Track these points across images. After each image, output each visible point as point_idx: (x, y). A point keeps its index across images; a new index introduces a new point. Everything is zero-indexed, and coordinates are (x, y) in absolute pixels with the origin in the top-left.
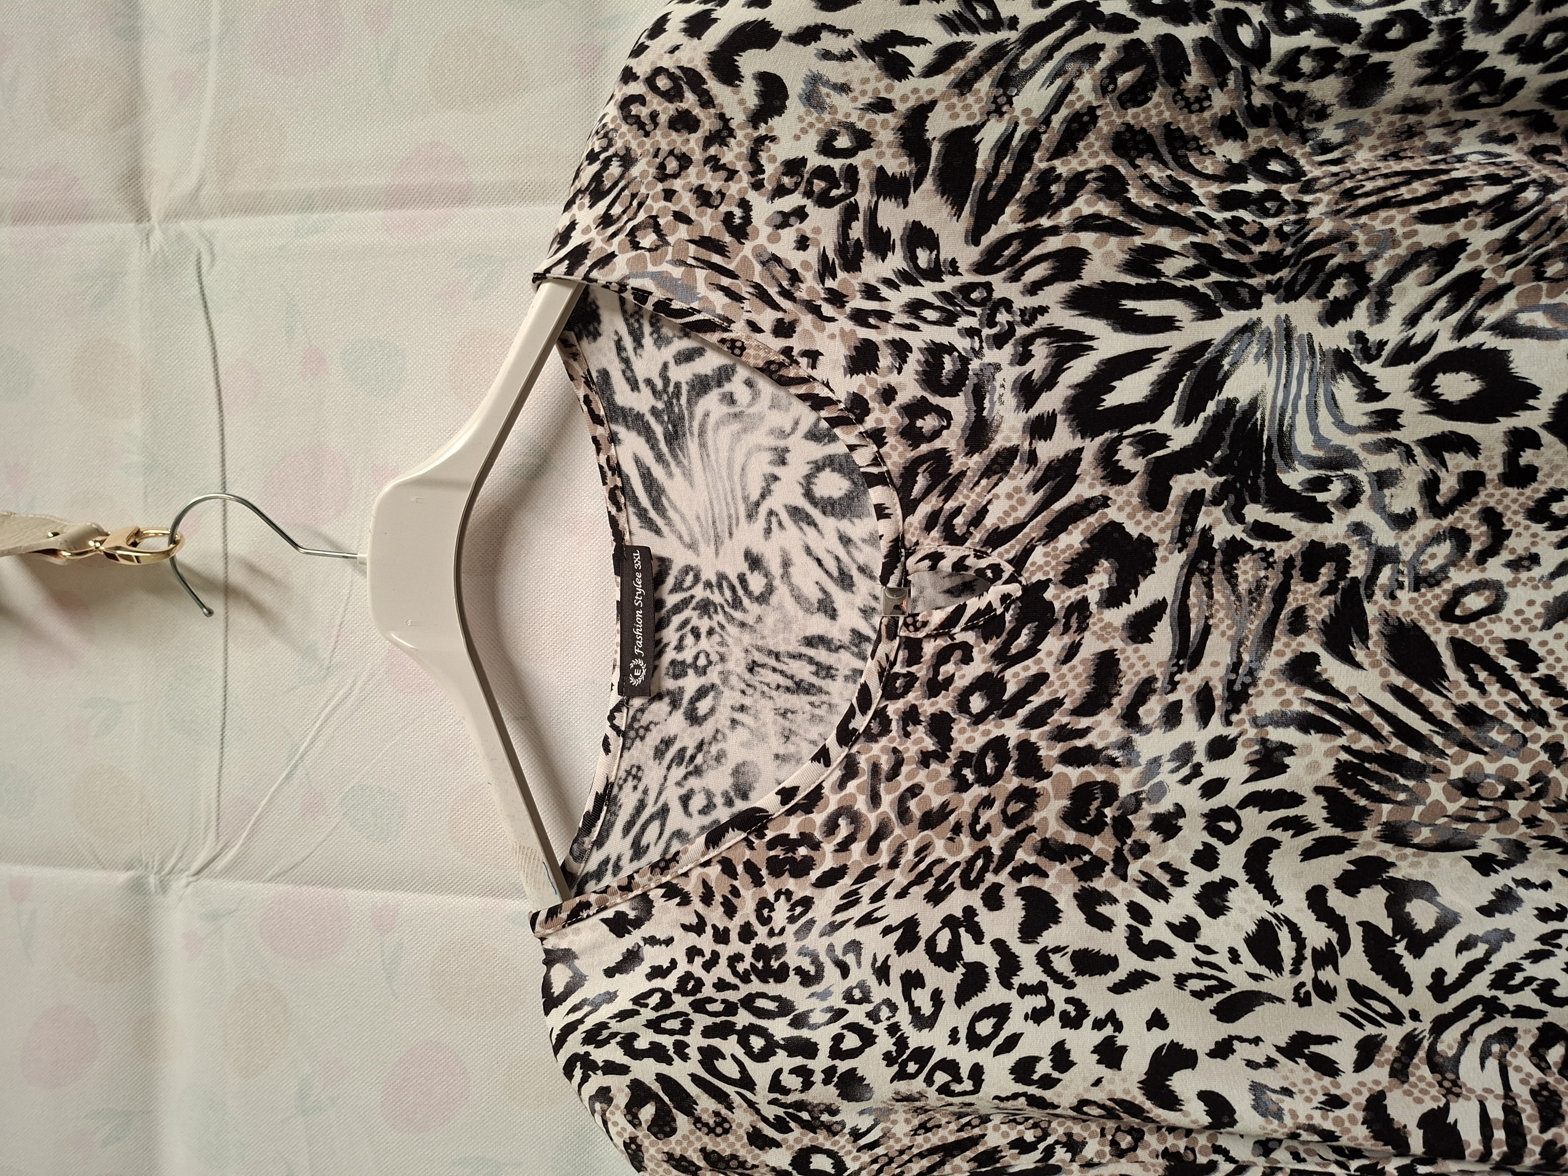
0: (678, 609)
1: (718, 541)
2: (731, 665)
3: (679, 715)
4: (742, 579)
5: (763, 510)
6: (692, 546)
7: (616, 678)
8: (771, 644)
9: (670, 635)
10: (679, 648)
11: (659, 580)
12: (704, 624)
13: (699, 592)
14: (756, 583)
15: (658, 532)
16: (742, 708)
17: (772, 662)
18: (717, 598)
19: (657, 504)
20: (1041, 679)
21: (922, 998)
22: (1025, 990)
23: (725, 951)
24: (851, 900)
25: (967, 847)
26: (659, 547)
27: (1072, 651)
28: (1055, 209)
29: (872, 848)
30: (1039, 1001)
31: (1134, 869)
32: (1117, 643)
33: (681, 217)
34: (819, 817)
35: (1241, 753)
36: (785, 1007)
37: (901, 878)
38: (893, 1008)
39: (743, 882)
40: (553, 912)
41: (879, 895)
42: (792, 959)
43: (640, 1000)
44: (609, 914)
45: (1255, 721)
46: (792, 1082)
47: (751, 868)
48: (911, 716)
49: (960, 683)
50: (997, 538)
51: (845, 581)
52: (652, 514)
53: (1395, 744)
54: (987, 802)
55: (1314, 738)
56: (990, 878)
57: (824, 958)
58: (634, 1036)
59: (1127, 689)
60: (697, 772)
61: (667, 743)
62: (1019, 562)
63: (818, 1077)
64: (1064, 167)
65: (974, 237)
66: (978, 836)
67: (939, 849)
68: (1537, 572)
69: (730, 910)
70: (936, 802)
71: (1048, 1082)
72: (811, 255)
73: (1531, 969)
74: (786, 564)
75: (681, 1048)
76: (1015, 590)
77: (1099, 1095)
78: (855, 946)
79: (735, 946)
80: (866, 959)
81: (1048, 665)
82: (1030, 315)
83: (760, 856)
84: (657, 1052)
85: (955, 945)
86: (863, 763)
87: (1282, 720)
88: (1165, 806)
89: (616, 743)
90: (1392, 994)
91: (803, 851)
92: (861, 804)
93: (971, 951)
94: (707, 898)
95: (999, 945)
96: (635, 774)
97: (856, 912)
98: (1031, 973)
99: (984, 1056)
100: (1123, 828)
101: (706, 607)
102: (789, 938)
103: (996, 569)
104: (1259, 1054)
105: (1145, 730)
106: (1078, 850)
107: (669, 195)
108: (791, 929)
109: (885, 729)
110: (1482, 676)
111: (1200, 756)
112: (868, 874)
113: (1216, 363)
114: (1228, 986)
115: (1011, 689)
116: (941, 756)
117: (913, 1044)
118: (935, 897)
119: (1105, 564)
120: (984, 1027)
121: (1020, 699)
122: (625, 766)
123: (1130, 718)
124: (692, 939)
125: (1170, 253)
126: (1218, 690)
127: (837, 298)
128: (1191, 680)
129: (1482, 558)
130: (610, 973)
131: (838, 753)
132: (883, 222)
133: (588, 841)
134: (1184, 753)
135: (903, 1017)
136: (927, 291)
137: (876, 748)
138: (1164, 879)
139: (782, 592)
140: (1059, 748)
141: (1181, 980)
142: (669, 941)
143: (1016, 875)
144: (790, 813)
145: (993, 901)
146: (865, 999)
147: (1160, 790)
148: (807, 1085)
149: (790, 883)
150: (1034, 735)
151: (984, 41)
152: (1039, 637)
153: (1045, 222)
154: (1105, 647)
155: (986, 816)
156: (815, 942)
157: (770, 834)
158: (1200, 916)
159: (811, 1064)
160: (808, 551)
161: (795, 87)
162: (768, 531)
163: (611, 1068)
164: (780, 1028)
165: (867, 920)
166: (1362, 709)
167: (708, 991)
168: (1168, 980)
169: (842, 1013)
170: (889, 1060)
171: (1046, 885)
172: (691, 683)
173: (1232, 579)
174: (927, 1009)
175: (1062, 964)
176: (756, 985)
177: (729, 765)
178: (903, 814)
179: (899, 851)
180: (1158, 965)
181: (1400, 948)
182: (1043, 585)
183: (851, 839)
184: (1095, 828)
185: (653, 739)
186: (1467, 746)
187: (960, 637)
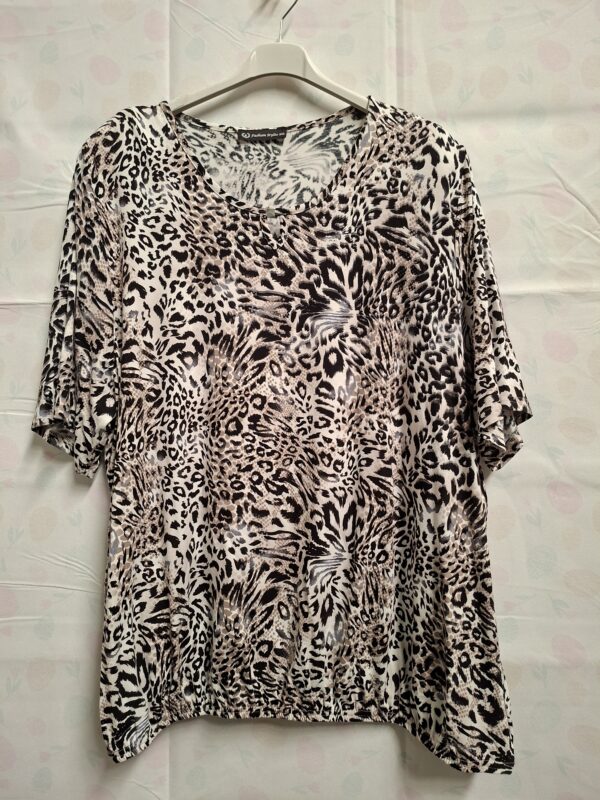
0: (267, 148)
1: (289, 161)
2: (249, 166)
3: (233, 150)
4: (277, 169)
5: (299, 175)
6: (287, 153)
7: (244, 129)
8: (257, 179)
9: (258, 146)
10: (254, 149)
11: (276, 142)
12: (262, 157)
13: (272, 155)
14: (276, 174)
15: (291, 141)
16: (236, 170)
17: (251, 179)
18: (271, 161)
19: (300, 140)
20: (249, 256)
21: (152, 222)
22: (157, 252)
23: (161, 162)
24: (180, 201)
25: (198, 236)
26: (287, 140)
27: (258, 264)
28: (384, 251)
29: (196, 208)
30: (155, 256)
31: (195, 284)
32: (261, 276)
33: (386, 141)
34: (204, 191)
35: (231, 310)
36: (146, 181)
37: (187, 216)
38: (149, 213)
39: (182, 168)
40: (168, 108)
41: (181, 210)
42: (160, 183)
43: (143, 135)
44: (169, 126)
45: (240, 313)
46: (124, 182)
47: (186, 171)
48: (236, 218)
49: (247, 233)
50: (290, 242)
51: (277, 202)
52: (297, 139)
53: (236, 349)
54: (212, 242)
55: (236, 329)
56: (189, 243)
57: (161, 193)
58: (132, 134)
59: (247, 279)
60: (215, 156)
61: (224, 146)
62: (283, 248)
63: (126, 190)
64: (395, 253)
65: (377, 229)
66: (202, 239)
67: (197, 228)
68: (284, 385)
69: (173, 164)
70: (211, 226)
71: (132, 256)
72: (374, 182)
73: (176, 385)
74: (282, 183)
75: (130, 148)
76: (275, 247)
77: (130, 270)
78: (166, 202)
79: (163, 166)
80: (162, 206)
81: (253, 258)
82: (354, 247)
83: (191, 173)
84: (128, 141)
85: (169, 232)
86: (221, 205)
87: (241, 320)
88: (214, 291)
89: (223, 129)
90: (166, 350)
91: (193, 187)
92: (208, 204)
93: (167, 237)
94: (176, 157)
95: (170, 245)
96: (213, 136)
97: (176, 203)
98: (163, 254)
99: (137, 239)
100: (207, 281)
101: (268, 157)
102: (166, 182)
103: (281, 242)
104: (146, 315)
105: (236, 284)
106: (200, 268)
107: (393, 137)
108: (169, 183)
109: (232, 211)
110: (256, 370)
111: (229, 299)
112: (188, 206)
113: (340, 298)
114: (164, 308)
115: (246, 248)
116: (224, 228)
117: (139, 219)
118: (182, 226)
119: (283, 272)
120: (145, 240)
121: (243, 250)
122: (216, 133)
123: (239, 281)
124: (163, 153)
125: (370, 283)
126: (248, 304)
127: (361, 190)
128: (251, 296)
129: (288, 371)
130: (151, 127)
131: (223, 196)
132: (382, 202)
133: (190, 121)
134: (230, 295)
135: (146, 216)
136: (362, 217)
137: (226, 208)
138: (193, 293)
139: (273, 182)
140: (229, 261)
141: (165, 295)
142: (162, 145)
143: (191, 250)
144: (204, 182)
145: (183, 243)
146: (150, 205)
147: (219, 290)
148: (123, 187)
149: (183, 182)
150: (233, 254)
151: (430, 225)
152: (262, 255)
153: (380, 249)
154: (259, 273)
155: (208, 242)
156: (166, 191)
157: (197, 176)
158: (184, 301)
159: (130, 188)
160: (286, 190)
161: (420, 172)
162: (292, 177)
163: (122, 127)
164: (139, 179)
165: (174, 206)
166: (245, 340)
167: (148, 157)
168: (164, 292)
169: (146, 198)
170: (134, 211)
171: (189, 259)
172: (243, 153)
173: (280, 307)
174: (149, 223)
175: (166, 263)
176: (151, 172)
177: (218, 167)
178: (206, 217)
179: (195, 216)
180: (168, 289)
181: (179, 352)
182: (277, 256)
183: (198, 201)
184: (207, 273)
185: (225, 142)
186: (236, 366)
187: (261, 232)
